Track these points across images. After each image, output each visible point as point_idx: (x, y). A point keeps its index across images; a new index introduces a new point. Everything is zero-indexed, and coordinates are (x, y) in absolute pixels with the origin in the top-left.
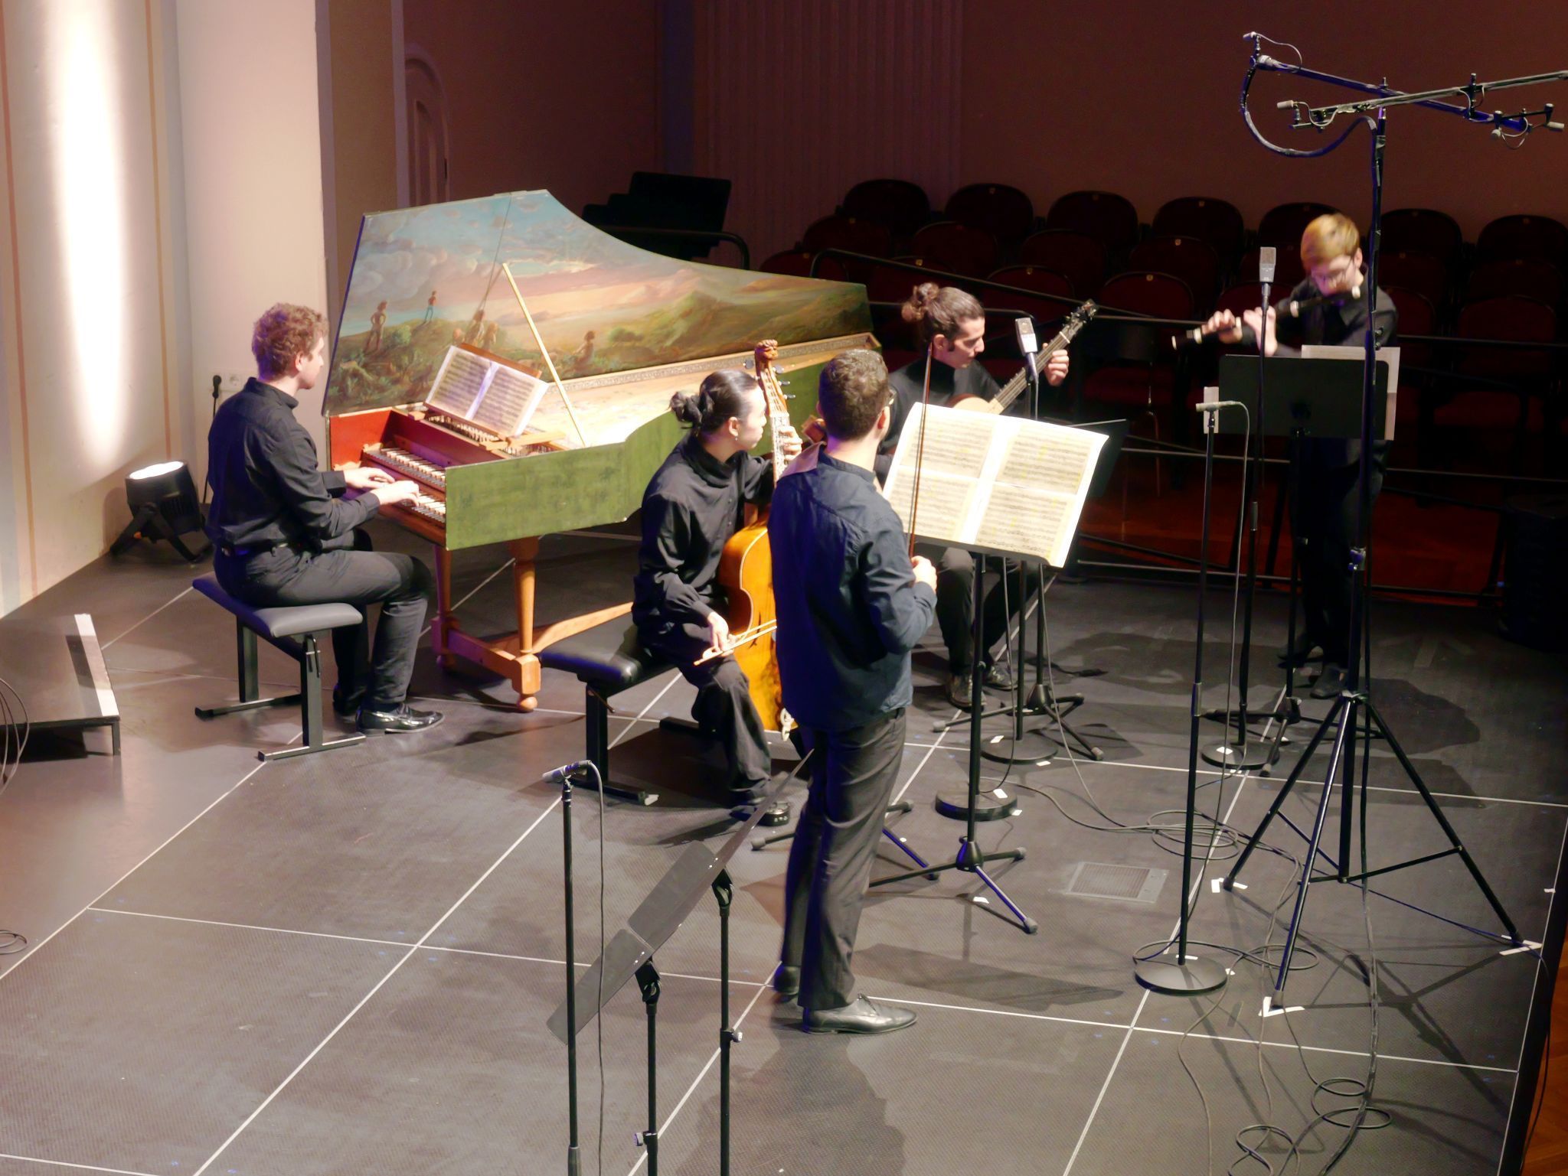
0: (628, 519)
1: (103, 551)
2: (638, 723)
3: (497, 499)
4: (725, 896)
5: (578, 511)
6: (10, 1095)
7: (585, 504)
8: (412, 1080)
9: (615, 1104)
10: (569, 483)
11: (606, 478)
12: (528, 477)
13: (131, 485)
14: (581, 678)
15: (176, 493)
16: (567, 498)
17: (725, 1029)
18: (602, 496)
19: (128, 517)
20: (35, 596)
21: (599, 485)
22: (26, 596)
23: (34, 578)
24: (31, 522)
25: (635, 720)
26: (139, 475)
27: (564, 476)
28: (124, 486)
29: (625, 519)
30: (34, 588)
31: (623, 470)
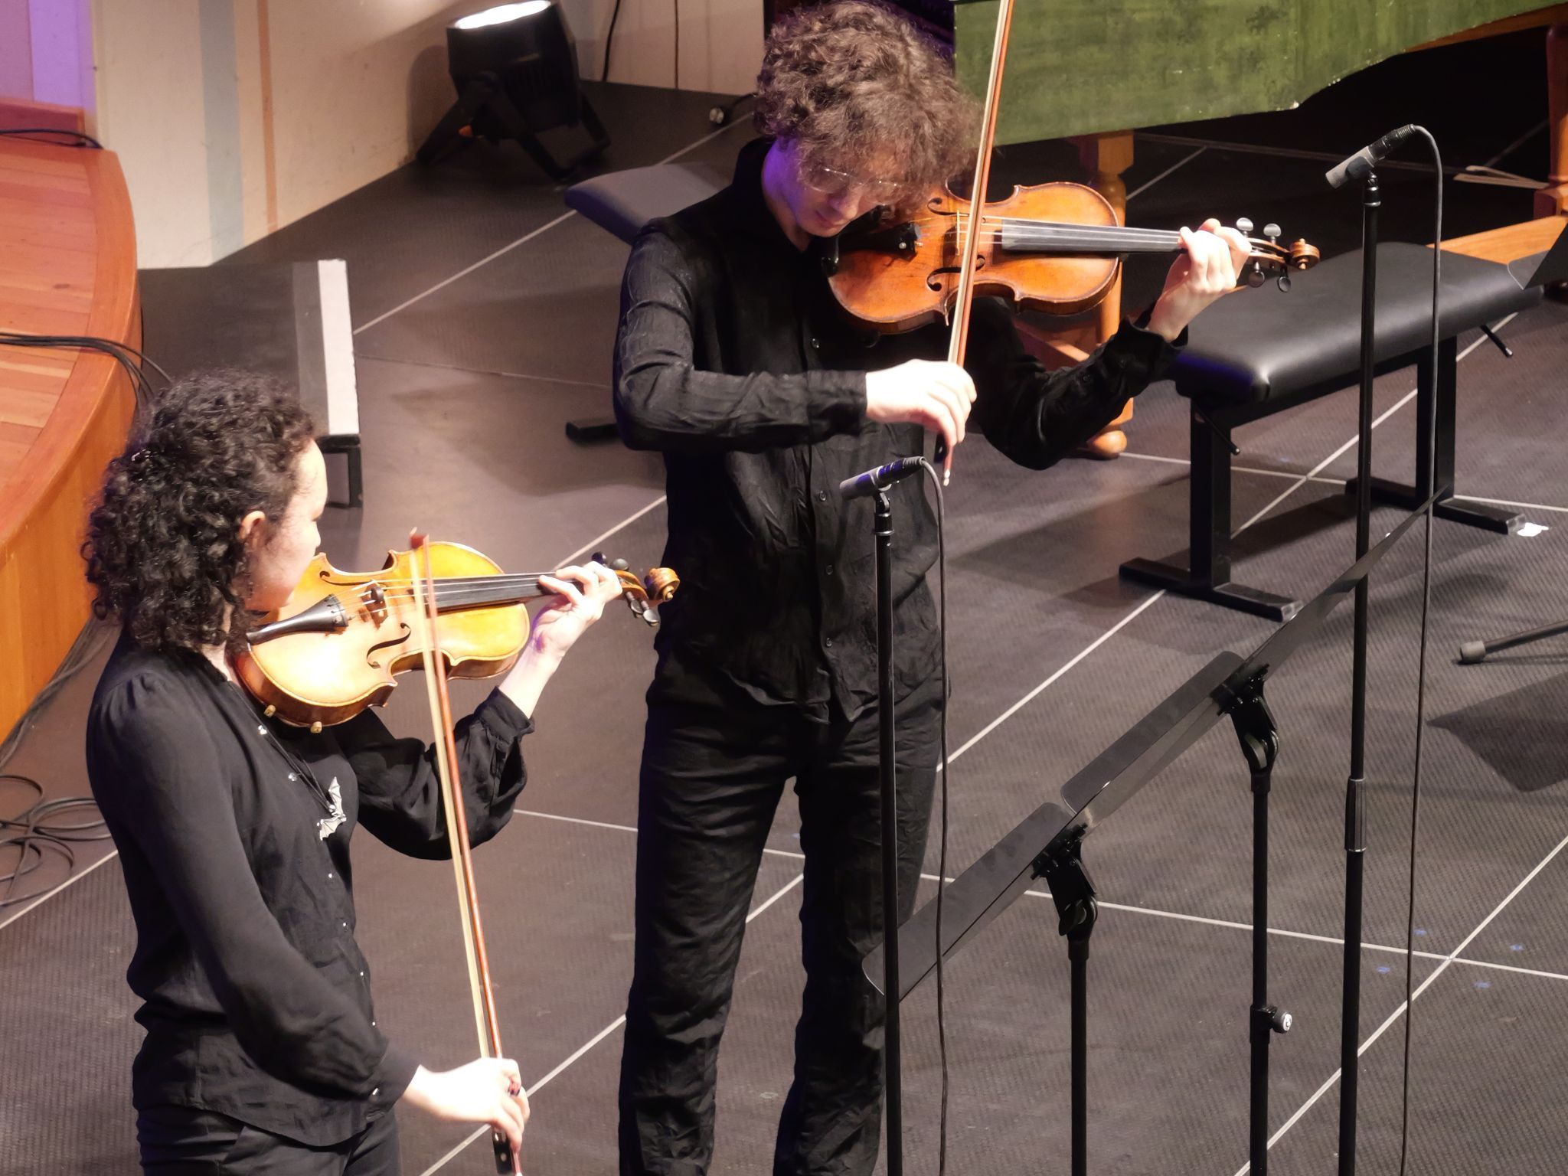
0: (1301, 106)
1: (406, 158)
2: (1308, 483)
3: (1052, 58)
4: (1260, 753)
5: (1206, 86)
6: (45, 1083)
7: (1220, 74)
8: (764, 1095)
9: (1128, 1156)
10: (1190, 33)
11: (1259, 27)
12: (1110, 21)
13: (458, 38)
14: (1182, 391)
15: (535, 56)
16: (1186, 63)
17: (1260, 1007)
18: (1254, 60)
19: (452, 97)
20: (273, 231)
21: (1247, 40)
22: (254, 230)
23: (271, 198)
24: (267, 101)
25: (1303, 479)
26: (469, 23)
27: (1179, 21)
28: (443, 41)
29: (1296, 105)
30: (272, 214)
31: (1293, 13)
